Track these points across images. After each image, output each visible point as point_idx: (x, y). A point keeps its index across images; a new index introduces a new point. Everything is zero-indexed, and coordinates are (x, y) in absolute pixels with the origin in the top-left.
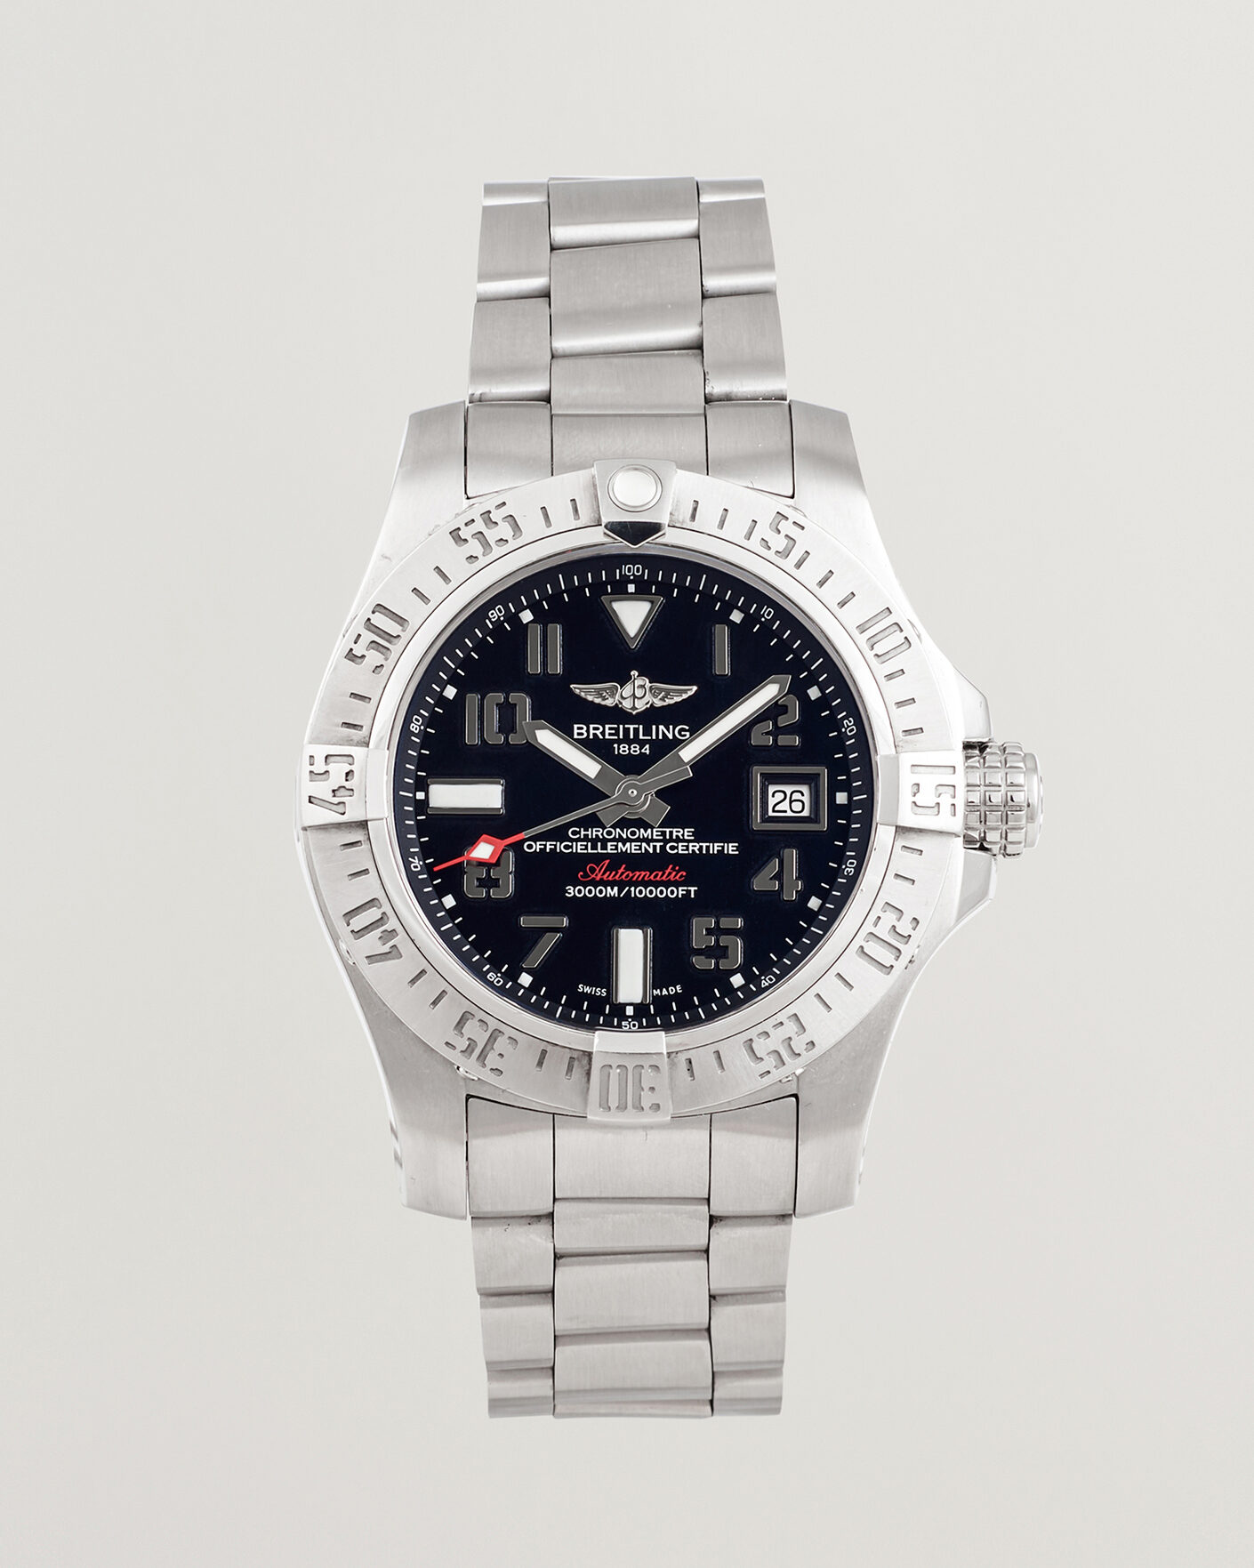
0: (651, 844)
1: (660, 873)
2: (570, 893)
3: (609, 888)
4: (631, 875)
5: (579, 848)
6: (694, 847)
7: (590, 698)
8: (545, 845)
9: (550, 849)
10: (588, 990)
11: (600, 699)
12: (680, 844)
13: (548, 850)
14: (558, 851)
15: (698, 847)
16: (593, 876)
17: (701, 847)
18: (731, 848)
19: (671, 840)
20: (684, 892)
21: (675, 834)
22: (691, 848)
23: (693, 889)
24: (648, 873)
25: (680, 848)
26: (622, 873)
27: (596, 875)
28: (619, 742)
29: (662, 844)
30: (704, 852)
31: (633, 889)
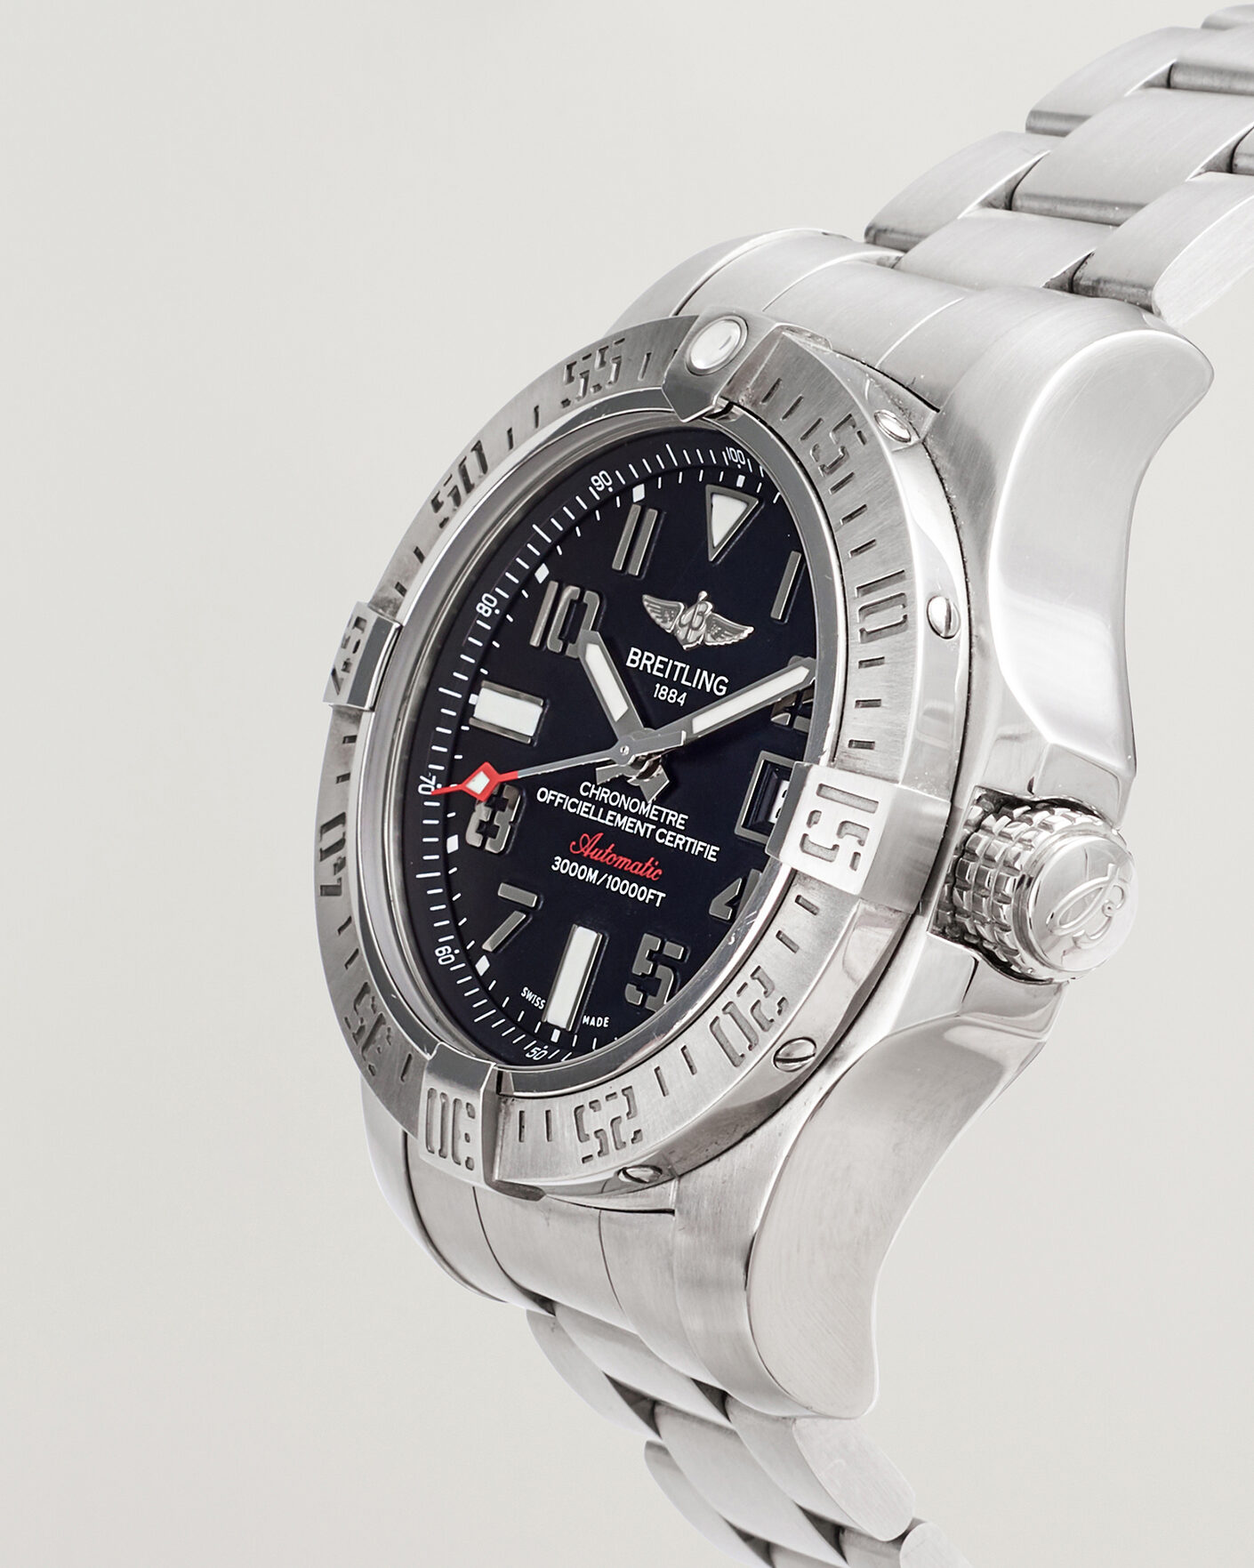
0: (645, 825)
1: (640, 865)
2: (556, 866)
3: (591, 870)
4: (615, 859)
5: (583, 809)
6: (680, 840)
7: (653, 615)
8: (556, 796)
9: (559, 803)
10: (530, 996)
11: (661, 620)
12: (670, 833)
13: (556, 805)
14: (564, 808)
15: (683, 842)
16: (582, 850)
17: (687, 841)
18: (711, 853)
19: (663, 825)
20: (652, 897)
21: (670, 817)
22: (677, 841)
23: (662, 895)
24: (630, 861)
25: (668, 838)
26: (609, 854)
27: (586, 850)
28: (663, 681)
29: (654, 827)
30: (687, 850)
31: (610, 877)
